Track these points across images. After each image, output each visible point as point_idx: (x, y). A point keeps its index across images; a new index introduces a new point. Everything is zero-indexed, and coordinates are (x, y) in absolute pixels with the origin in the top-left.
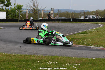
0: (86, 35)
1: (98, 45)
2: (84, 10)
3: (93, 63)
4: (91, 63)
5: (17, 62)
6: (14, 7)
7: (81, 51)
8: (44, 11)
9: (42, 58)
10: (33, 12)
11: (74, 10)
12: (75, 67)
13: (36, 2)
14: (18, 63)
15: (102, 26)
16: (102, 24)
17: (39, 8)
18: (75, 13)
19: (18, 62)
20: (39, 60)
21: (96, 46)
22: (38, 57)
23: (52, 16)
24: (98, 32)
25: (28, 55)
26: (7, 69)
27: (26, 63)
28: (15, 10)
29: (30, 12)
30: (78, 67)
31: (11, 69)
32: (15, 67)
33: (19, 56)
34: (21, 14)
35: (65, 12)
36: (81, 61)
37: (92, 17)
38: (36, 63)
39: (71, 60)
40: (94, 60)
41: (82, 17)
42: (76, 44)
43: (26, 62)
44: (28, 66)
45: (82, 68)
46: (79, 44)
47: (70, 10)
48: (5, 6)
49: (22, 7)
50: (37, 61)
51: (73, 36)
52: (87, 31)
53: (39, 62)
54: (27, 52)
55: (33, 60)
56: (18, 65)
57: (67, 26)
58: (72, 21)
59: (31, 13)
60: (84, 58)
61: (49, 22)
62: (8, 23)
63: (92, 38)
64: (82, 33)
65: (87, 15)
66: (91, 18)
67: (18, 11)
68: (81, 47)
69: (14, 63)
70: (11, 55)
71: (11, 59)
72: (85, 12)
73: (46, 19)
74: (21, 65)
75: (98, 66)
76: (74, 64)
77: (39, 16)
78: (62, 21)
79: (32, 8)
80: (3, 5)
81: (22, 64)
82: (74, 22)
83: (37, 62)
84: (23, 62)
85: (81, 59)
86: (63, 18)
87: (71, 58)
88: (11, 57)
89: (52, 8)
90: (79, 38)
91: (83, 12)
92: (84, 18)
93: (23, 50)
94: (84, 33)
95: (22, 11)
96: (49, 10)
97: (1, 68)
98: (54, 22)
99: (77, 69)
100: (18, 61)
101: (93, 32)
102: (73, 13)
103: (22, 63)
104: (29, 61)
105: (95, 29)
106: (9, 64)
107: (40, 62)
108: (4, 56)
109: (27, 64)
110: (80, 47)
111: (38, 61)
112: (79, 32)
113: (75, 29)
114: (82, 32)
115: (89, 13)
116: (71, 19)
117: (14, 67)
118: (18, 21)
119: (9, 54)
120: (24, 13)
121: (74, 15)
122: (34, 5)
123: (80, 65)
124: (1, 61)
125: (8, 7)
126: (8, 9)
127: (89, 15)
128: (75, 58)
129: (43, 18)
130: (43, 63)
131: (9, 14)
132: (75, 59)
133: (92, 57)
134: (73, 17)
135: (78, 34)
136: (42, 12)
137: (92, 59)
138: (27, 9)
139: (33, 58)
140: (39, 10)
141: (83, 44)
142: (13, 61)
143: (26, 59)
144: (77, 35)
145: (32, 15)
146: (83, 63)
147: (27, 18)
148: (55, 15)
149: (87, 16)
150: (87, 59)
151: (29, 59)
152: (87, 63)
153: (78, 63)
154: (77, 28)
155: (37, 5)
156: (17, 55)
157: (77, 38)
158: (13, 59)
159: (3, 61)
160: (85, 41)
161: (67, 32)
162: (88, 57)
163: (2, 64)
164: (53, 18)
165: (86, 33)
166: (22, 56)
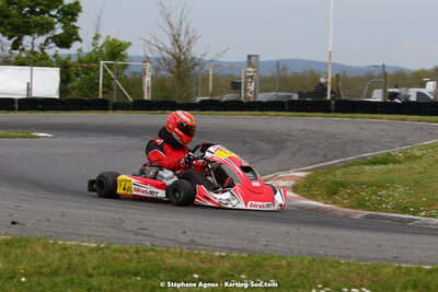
0: (391, 171)
2: (384, 66)
3: (423, 284)
4: (415, 286)
5: (107, 279)
6: (92, 48)
7: (372, 235)
8: (218, 65)
9: (211, 261)
10: (172, 72)
11: (341, 66)
13: (183, 31)
14: (112, 282)
17: (198, 56)
18: (345, 76)
19: (111, 278)
20: (200, 269)
21: (433, 216)
22: (194, 258)
23: (252, 88)
25: (152, 250)
27: (143, 282)
28: (97, 61)
29: (157, 69)
33: (117, 254)
34: (120, 80)
35: (305, 72)
36: (376, 275)
37: (418, 94)
39: (332, 270)
40: (430, 271)
41: (377, 96)
42: (352, 207)
43: (146, 277)
46: (361, 205)
47: (325, 63)
48: (53, 45)
49: (127, 51)
50: (192, 273)
51: (339, 173)
52: (396, 151)
53: (199, 279)
54: (145, 235)
55: (173, 269)
57: (314, 132)
58: (336, 111)
59: (163, 73)
60: (385, 263)
61: (237, 113)
62: (66, 114)
63: (416, 181)
64: (374, 162)
65: (397, 87)
66: (413, 98)
67: (109, 66)
68: (371, 217)
69: (94, 282)
70: (80, 246)
71: (84, 263)
72: (390, 72)
73: (224, 99)
76: (346, 290)
77: (194, 89)
78: (292, 111)
79: (166, 55)
80: (47, 41)
81: (127, 285)
82: (340, 115)
83: (189, 277)
84: (134, 279)
85: (375, 268)
87: (331, 265)
88: (81, 254)
89: (249, 56)
90: (365, 180)
91: (381, 72)
92: (384, 97)
93: (130, 228)
94: (384, 161)
95: (125, 66)
96: (237, 63)
98: (258, 113)
100: (113, 274)
101: (420, 157)
102: (338, 76)
103: (128, 281)
104: (155, 274)
105: (431, 146)
106: (73, 283)
107: (205, 278)
108: (55, 251)
109: (149, 287)
110: (366, 217)
111: (196, 276)
112: (365, 158)
113: (346, 144)
114: (374, 157)
115: (404, 79)
116: (330, 102)
118: (110, 106)
119: (73, 243)
120: (135, 74)
121: (340, 84)
122: (176, 41)
124: (41, 274)
125: (68, 46)
126: (69, 57)
127: (404, 86)
128: (349, 264)
129: (212, 95)
131: (72, 77)
132: (347, 268)
133: (421, 262)
134: (339, 93)
135: (360, 164)
136: (211, 73)
137: (420, 270)
138: (147, 60)
139: (172, 261)
140: (195, 63)
141: (377, 206)
142: (91, 271)
143: (144, 265)
144: (354, 169)
145: (167, 84)
146: (382, 287)
147: (147, 97)
148: (265, 84)
149: (396, 90)
150: (401, 268)
151: (158, 265)
152: (400, 285)
153: (363, 287)
154: (355, 142)
155: (189, 43)
156: (106, 247)
157: (354, 183)
158: (90, 265)
159: (48, 270)
160: (389, 196)
161: (315, 154)
162: (401, 262)
163: (46, 286)
164: (255, 96)
165: (394, 163)
166: (126, 251)
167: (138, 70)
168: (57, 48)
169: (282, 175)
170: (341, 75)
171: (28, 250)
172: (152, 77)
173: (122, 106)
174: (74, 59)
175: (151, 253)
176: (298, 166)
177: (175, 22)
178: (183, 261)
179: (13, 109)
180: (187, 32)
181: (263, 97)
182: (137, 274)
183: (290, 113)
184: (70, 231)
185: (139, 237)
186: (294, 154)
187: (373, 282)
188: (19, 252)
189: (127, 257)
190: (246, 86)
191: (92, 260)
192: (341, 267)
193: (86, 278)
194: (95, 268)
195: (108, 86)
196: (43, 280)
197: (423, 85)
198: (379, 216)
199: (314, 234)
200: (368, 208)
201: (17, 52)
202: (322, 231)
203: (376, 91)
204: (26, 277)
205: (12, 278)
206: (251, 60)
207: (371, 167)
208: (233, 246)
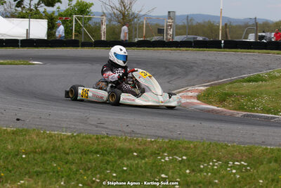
0: (260, 86)
2: (255, 18)
4: (276, 161)
5: (78, 156)
6: (68, 7)
7: (248, 128)
8: (149, 18)
9: (145, 144)
10: (119, 22)
11: (229, 19)
12: (234, 171)
14: (81, 159)
17: (136, 12)
18: (230, 25)
19: (80, 155)
20: (138, 149)
22: (133, 142)
23: (171, 33)
25: (107, 137)
26: (51, 173)
27: (101, 158)
28: (71, 15)
29: (110, 20)
30: (242, 171)
31: (62, 172)
32: (74, 167)
33: (85, 140)
34: (86, 27)
35: (205, 22)
36: (251, 153)
38: (128, 159)
39: (223, 150)
41: (251, 38)
42: (235, 109)
43: (103, 154)
44: (108, 167)
45: (252, 175)
46: (241, 108)
47: (217, 17)
48: (43, 4)
49: (91, 8)
50: (132, 152)
51: (227, 87)
52: (264, 73)
53: (137, 156)
54: (103, 127)
55: (120, 149)
56: (81, 163)
57: (211, 61)
58: (225, 47)
59: (114, 23)
60: (257, 146)
61: (161, 48)
62: (51, 49)
63: (277, 93)
64: (249, 80)
65: (264, 32)
67: (79, 18)
68: (248, 116)
69: (70, 158)
70: (60, 134)
71: (63, 146)
72: (260, 22)
73: (153, 40)
74: (89, 164)
76: (231, 163)
77: (134, 33)
78: (197, 47)
79: (116, 11)
80: (39, 2)
81: (90, 160)
82: (228, 50)
83: (131, 154)
84: (95, 156)
85: (250, 149)
86: (200, 38)
87: (222, 147)
88: (61, 140)
89: (169, 12)
90: (244, 92)
91: (254, 23)
92: (256, 38)
93: (93, 123)
94: (255, 80)
95: (90, 19)
96: (161, 17)
97: (36, 169)
98: (175, 48)
99: (238, 176)
100: (82, 153)
101: (279, 77)
102: (226, 25)
103: (91, 157)
104: (109, 153)
106: (56, 159)
107: (141, 155)
108: (45, 138)
109: (105, 161)
110: (244, 115)
111: (135, 154)
112: (243, 78)
113: (231, 69)
114: (250, 77)
115: (268, 27)
116: (221, 41)
117: (71, 167)
118: (80, 44)
119: (56, 133)
120: (96, 23)
121: (228, 30)
122: (122, 2)
123: (248, 166)
124: (36, 152)
125: (53, 6)
126: (53, 13)
127: (268, 31)
128: (233, 146)
129: (145, 37)
130: (147, 159)
132: (232, 149)
133: (280, 145)
134: (227, 36)
135: (240, 81)
136: (145, 23)
137: (279, 150)
138: (104, 14)
139: (120, 144)
140: (135, 16)
141: (252, 109)
142: (67, 151)
143: (101, 147)
144: (236, 85)
145: (117, 30)
146: (255, 161)
147: (103, 38)
148: (179, 30)
149: (264, 34)
150: (267, 149)
151: (110, 147)
152: (266, 160)
153: (242, 161)
154: (237, 67)
155: (131, 3)
156: (77, 135)
157: (237, 94)
158: (67, 147)
159: (40, 150)
160: (259, 102)
161: (211, 75)
162: (267, 145)
163: (39, 160)
164: (173, 38)
165: (262, 81)
166: (90, 138)
167: (98, 21)
168: (46, 7)
169: (190, 88)
170: (228, 24)
171: (27, 137)
172: (107, 25)
173: (85, 45)
174: (56, 14)
175: (106, 139)
176: (200, 83)
178: (127, 144)
179: (18, 46)
181: (178, 39)
182: (97, 153)
183: (195, 49)
184: (55, 125)
185: (99, 129)
186: (198, 75)
187: (249, 158)
188: (21, 138)
189: (91, 142)
190: (167, 31)
191: (68, 144)
192: (229, 148)
193: (64, 155)
194: (70, 149)
195: (78, 32)
196: (37, 156)
199: (211, 127)
200: (245, 110)
201: (19, 9)
202: (216, 125)
203: (250, 35)
204: (25, 155)
205: (17, 155)
206: (170, 14)
207: (247, 84)
208: (159, 135)
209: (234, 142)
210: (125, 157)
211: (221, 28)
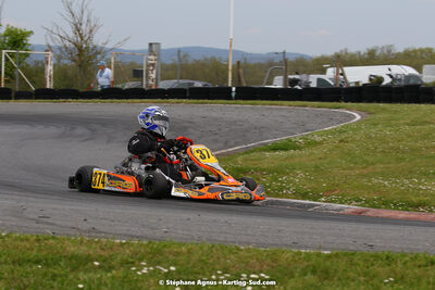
0: (292, 157)
1: (343, 196)
2: (284, 53)
3: (322, 269)
4: (314, 272)
7: (272, 221)
8: (120, 53)
9: (111, 248)
10: (74, 60)
11: (243, 53)
12: (249, 288)
13: (85, 19)
14: (13, 271)
15: (358, 117)
16: (359, 111)
17: (100, 44)
18: (245, 63)
19: (11, 266)
20: (101, 256)
21: (333, 202)
22: (94, 245)
23: (153, 76)
24: (341, 144)
25: (53, 238)
27: (45, 270)
29: (59, 58)
30: (261, 288)
34: (22, 69)
35: (206, 59)
36: (275, 261)
37: (319, 80)
38: (86, 271)
39: (232, 256)
40: (329, 257)
41: (278, 83)
43: (47, 265)
44: (55, 284)
47: (226, 51)
49: (29, 39)
50: (92, 261)
51: (240, 159)
52: (297, 137)
53: (100, 267)
54: (47, 223)
55: (73, 257)
56: (13, 279)
57: (216, 119)
58: (236, 98)
59: (66, 62)
60: (284, 249)
61: (139, 100)
63: (316, 167)
64: (275, 148)
65: (297, 73)
66: (314, 84)
67: (12, 56)
68: (272, 203)
72: (291, 59)
73: (126, 87)
74: (25, 279)
75: (344, 285)
76: (245, 275)
78: (194, 98)
79: (68, 44)
81: (27, 273)
82: (241, 101)
83: (90, 264)
84: (34, 267)
85: (274, 254)
86: (198, 84)
87: (230, 251)
89: (151, 44)
90: (265, 166)
91: (282, 59)
92: (285, 84)
93: (31, 216)
94: (284, 147)
95: (27, 55)
96: (138, 52)
98: (159, 100)
100: (14, 262)
101: (321, 143)
102: (239, 62)
103: (29, 270)
104: (56, 262)
105: (331, 132)
109: (50, 275)
110: (268, 203)
111: (96, 263)
112: (265, 144)
113: (247, 131)
114: (275, 143)
115: (304, 66)
116: (231, 88)
118: (13, 95)
120: (37, 63)
121: (241, 70)
122: (77, 29)
127: (304, 72)
128: (248, 250)
130: (114, 272)
132: (247, 254)
133: (320, 248)
134: (240, 81)
135: (261, 150)
136: (113, 61)
137: (319, 255)
138: (49, 48)
139: (72, 249)
140: (98, 52)
141: (279, 192)
143: (44, 253)
144: (255, 155)
145: (70, 72)
146: (281, 272)
147: (49, 85)
148: (166, 72)
149: (297, 77)
150: (299, 254)
151: (58, 252)
152: (298, 270)
153: (261, 272)
154: (256, 128)
155: (91, 31)
156: (7, 236)
157: (255, 170)
160: (289, 182)
161: (216, 141)
162: (300, 247)
164: (156, 84)
165: (295, 149)
166: (27, 240)
167: (40, 59)
170: (242, 62)
172: (54, 65)
173: (24, 95)
175: (51, 241)
177: (77, 11)
178: (84, 248)
180: (88, 21)
181: (164, 85)
182: (38, 262)
183: (192, 101)
185: (41, 226)
187: (273, 267)
189: (28, 246)
190: (147, 74)
192: (241, 253)
195: (11, 75)
197: (323, 71)
198: (280, 202)
199: (215, 221)
200: (269, 194)
202: (223, 218)
203: (277, 78)
206: (153, 48)
207: (272, 153)
208: (134, 233)
209: (249, 244)
210: (81, 268)
211: (230, 68)
